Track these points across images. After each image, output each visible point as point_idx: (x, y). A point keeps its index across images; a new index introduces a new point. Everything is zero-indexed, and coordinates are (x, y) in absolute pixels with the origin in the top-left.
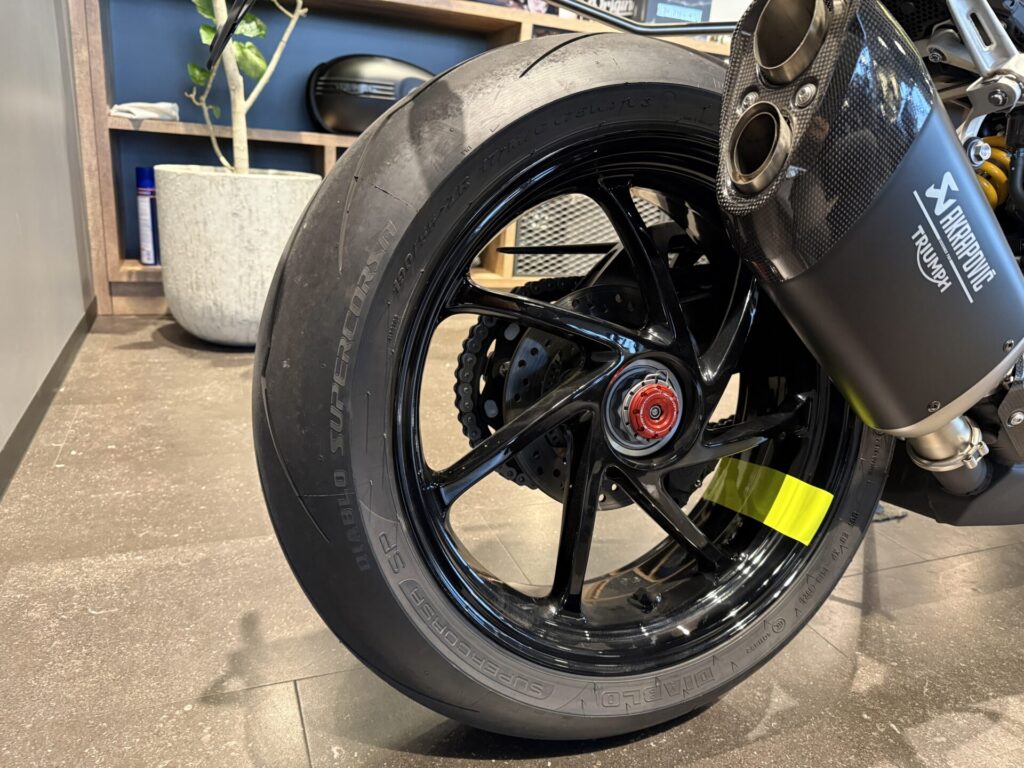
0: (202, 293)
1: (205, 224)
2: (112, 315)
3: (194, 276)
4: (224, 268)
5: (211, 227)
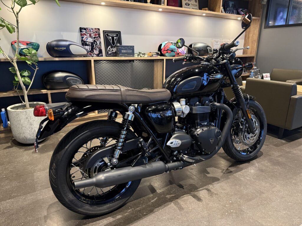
0: (21, 135)
1: (20, 121)
3: (19, 132)
4: (26, 129)
5: (22, 121)
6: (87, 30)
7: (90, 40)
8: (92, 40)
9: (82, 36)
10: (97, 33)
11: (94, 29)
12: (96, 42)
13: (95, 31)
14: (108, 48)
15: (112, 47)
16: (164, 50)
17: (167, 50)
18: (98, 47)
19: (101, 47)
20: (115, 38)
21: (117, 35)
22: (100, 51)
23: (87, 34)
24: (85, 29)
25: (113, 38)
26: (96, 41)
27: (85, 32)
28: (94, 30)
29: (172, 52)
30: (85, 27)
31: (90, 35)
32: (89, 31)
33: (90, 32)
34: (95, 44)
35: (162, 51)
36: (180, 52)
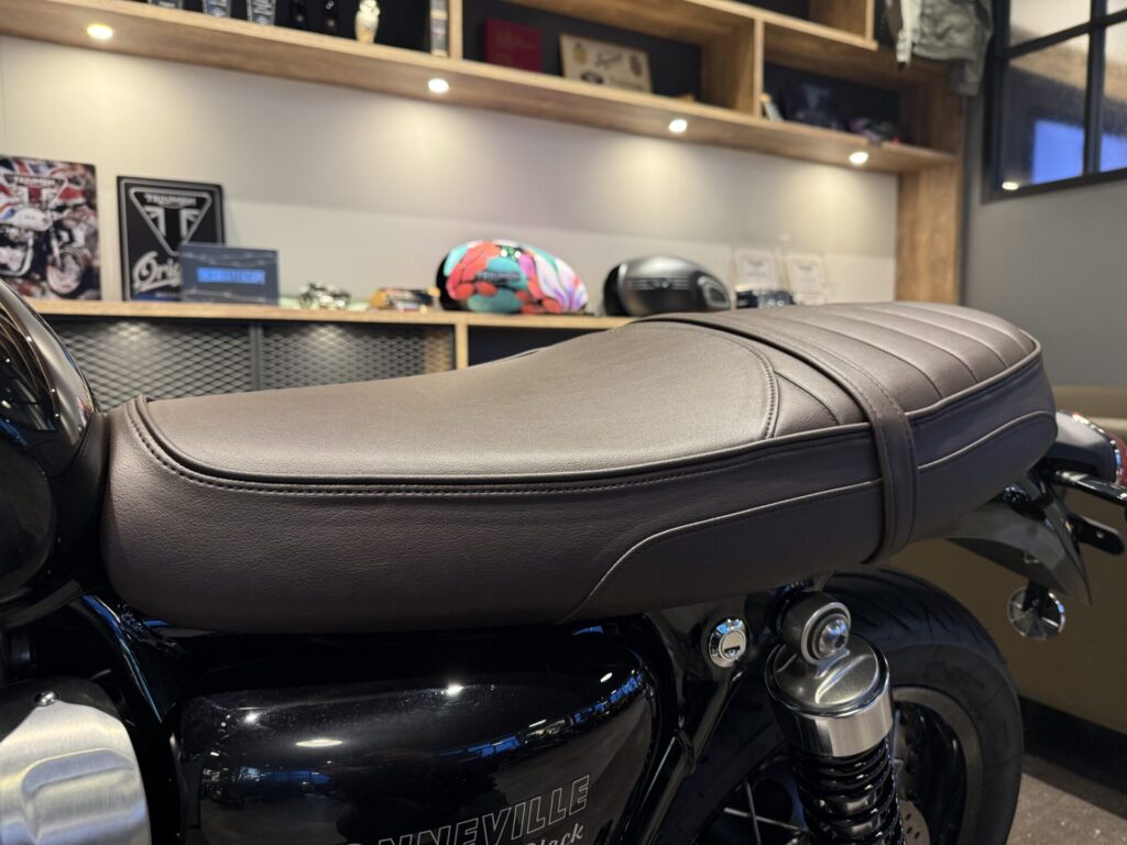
6: (16, 166)
7: (33, 219)
8: (45, 220)
10: (77, 183)
11: (60, 166)
12: (70, 232)
13: (70, 174)
14: (141, 266)
15: (161, 260)
16: (461, 282)
17: (472, 283)
18: (75, 258)
19: (95, 256)
20: (185, 215)
21: (200, 203)
22: (89, 281)
23: (13, 187)
25: (172, 215)
26: (70, 223)
27: (9, 179)
28: (61, 170)
29: (500, 291)
31: (35, 195)
32: (32, 173)
33: (35, 181)
34: (59, 238)
35: (449, 286)
36: (547, 291)
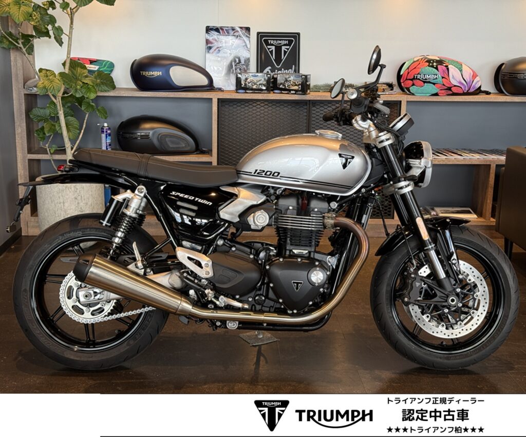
2: (28, 236)
6: (221, 31)
7: (226, 53)
8: (230, 54)
9: (209, 45)
12: (239, 58)
15: (273, 70)
16: (407, 79)
17: (412, 80)
18: (240, 69)
19: (248, 69)
20: (283, 48)
21: (290, 42)
23: (219, 40)
24: (217, 30)
25: (278, 49)
26: (239, 55)
27: (218, 37)
28: (237, 31)
29: (426, 84)
30: (218, 25)
32: (226, 34)
33: (228, 37)
34: (235, 61)
35: (402, 81)
36: (454, 83)
